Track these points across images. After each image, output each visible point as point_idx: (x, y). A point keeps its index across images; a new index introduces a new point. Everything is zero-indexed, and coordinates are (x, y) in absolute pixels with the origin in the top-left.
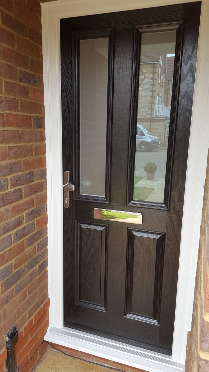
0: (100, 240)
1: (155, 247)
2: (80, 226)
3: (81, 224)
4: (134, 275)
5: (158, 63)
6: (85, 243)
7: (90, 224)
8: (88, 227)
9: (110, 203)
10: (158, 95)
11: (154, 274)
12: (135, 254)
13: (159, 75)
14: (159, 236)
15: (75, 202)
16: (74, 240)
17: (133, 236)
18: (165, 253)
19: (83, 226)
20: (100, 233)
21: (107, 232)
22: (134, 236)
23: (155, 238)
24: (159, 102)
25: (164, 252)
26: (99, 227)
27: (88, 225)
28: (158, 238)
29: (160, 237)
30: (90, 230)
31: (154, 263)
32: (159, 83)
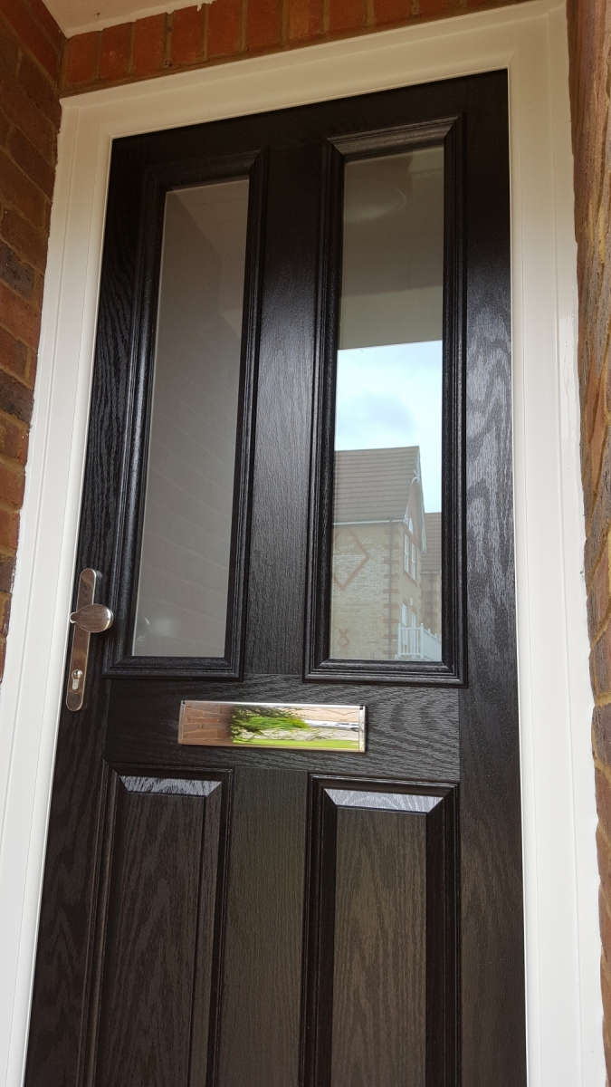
0: (199, 838)
1: (420, 851)
2: (121, 785)
3: (123, 778)
4: (335, 998)
5: (402, 523)
6: (134, 860)
7: (161, 774)
8: (151, 786)
9: (242, 678)
10: (406, 602)
11: (424, 983)
12: (339, 892)
13: (404, 554)
14: (436, 803)
15: (109, 683)
16: (90, 848)
17: (332, 808)
18: (462, 876)
19: (133, 784)
20: (200, 807)
21: (229, 799)
22: (336, 806)
23: (418, 810)
24: (409, 621)
25: (459, 872)
26: (198, 783)
27: (151, 780)
28: (432, 811)
29: (440, 803)
30: (161, 800)
31: (420, 930)
32: (405, 573)
